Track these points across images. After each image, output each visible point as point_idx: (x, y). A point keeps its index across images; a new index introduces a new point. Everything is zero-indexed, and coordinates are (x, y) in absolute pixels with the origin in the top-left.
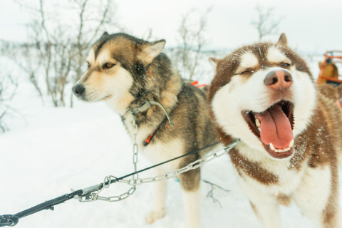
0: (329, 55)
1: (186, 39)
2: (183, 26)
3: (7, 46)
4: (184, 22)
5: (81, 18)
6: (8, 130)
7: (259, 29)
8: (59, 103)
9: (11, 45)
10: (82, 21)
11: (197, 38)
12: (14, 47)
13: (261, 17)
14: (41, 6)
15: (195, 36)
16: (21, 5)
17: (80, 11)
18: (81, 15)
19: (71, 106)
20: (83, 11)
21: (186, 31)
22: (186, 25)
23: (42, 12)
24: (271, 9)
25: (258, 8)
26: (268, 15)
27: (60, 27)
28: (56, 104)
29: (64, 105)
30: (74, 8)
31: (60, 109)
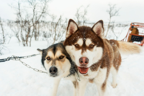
0: (133, 24)
1: (79, 18)
2: (77, 13)
3: (10, 22)
4: (78, 12)
5: (34, 11)
6: (3, 54)
7: (110, 14)
8: (25, 45)
9: (11, 22)
10: (34, 13)
11: (83, 18)
12: (12, 23)
13: (111, 9)
14: (19, 7)
15: (82, 17)
16: (11, 7)
17: (34, 9)
18: (34, 10)
19: (30, 46)
20: (35, 8)
21: (79, 15)
22: (78, 13)
23: (19, 9)
24: (115, 5)
25: (109, 5)
26: (113, 7)
27: (27, 15)
28: (24, 45)
29: (28, 46)
30: (31, 7)
31: (26, 47)
